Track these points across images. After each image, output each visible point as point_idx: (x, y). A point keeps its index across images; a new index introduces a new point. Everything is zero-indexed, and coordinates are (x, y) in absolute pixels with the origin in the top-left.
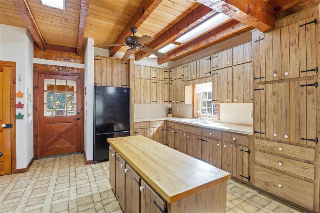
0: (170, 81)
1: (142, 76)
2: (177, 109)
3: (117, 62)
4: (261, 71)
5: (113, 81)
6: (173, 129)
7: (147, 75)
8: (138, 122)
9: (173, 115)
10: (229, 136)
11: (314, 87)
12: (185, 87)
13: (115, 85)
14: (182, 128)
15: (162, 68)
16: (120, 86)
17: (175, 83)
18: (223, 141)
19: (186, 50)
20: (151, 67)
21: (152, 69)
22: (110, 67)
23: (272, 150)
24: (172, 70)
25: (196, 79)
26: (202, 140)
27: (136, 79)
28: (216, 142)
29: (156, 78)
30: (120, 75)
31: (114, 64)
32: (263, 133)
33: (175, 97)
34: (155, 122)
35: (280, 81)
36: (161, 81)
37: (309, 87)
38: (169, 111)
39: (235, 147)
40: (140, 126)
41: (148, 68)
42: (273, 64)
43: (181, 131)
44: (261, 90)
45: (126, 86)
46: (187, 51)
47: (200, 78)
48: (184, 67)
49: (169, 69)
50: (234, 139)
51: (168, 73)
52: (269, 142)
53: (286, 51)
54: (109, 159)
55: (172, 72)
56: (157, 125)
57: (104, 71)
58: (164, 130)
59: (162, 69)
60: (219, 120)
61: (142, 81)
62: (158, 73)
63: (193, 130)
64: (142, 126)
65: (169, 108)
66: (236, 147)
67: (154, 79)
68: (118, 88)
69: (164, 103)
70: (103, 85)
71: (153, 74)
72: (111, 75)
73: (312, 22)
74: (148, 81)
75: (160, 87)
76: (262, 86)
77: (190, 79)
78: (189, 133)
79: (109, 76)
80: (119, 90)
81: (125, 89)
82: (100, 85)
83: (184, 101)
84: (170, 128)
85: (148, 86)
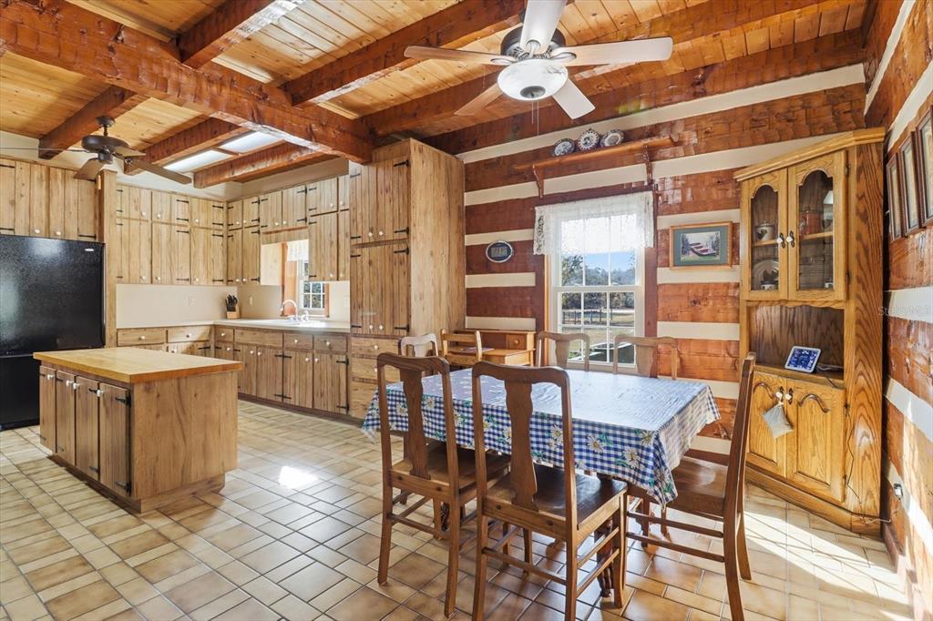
0: (229, 232)
1: (144, 214)
2: (251, 299)
3: (64, 176)
4: (358, 226)
5: (52, 222)
6: (230, 342)
7: (161, 213)
8: (130, 329)
9: (240, 313)
10: (322, 340)
11: (405, 254)
12: (263, 247)
13: (59, 233)
14: (248, 338)
15: (208, 197)
16: (74, 237)
17: (240, 235)
18: (315, 351)
19: (253, 166)
20: (173, 193)
21: (175, 197)
22: (41, 186)
23: (369, 351)
24: (234, 204)
25: (283, 231)
26: (283, 356)
27: (127, 221)
28: (304, 355)
29: (187, 220)
30: (73, 209)
31: (56, 179)
32: (359, 327)
33: (240, 269)
34: (181, 329)
35: (377, 243)
36: (202, 230)
37: (401, 254)
38: (230, 304)
39: (330, 358)
40: (137, 337)
41: (164, 195)
42: (369, 217)
43: (247, 344)
44: (358, 258)
45: (95, 237)
46: (256, 169)
47: (289, 230)
48: (259, 202)
49: (228, 202)
50: (328, 343)
51: (223, 212)
52: (365, 339)
53: (381, 197)
54: (39, 420)
55: (234, 209)
56: (188, 336)
57: (22, 196)
58: (209, 348)
59: (207, 199)
60: (328, 316)
61: (145, 227)
62: (195, 210)
63: (268, 340)
64: (143, 338)
65: (230, 298)
67: (181, 222)
68: (68, 241)
69: (211, 283)
70: (20, 232)
71: (180, 210)
72: (44, 206)
73: (403, 163)
74: (164, 228)
75: (202, 245)
76: (358, 251)
77: (269, 229)
78: (260, 346)
79: (40, 211)
80: (73, 247)
81: (89, 245)
82: (11, 233)
83: (258, 280)
84: (224, 342)
85: (164, 240)
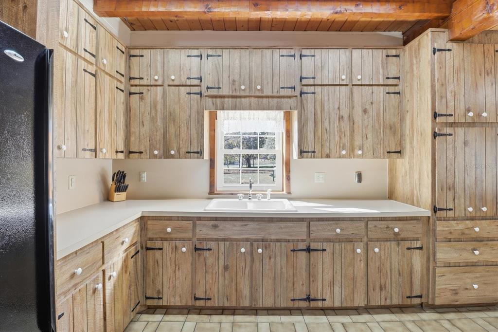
0: (132, 87)
4: (448, 103)
10: (382, 226)
20: (81, 6)
21: (83, 13)
24: (145, 52)
25: (245, 97)
26: (309, 250)
28: (349, 246)
29: (94, 56)
32: (450, 210)
34: (117, 234)
36: (108, 77)
39: (396, 247)
42: (464, 96)
44: (448, 137)
48: (201, 57)
50: (397, 230)
52: (458, 222)
53: (480, 81)
55: (145, 59)
56: (123, 243)
58: (139, 251)
59: (112, 35)
60: (291, 194)
62: (101, 43)
63: (274, 232)
66: (398, 245)
67: (87, 56)
69: (115, 156)
71: (87, 39)
74: (69, 58)
76: (448, 130)
77: (224, 92)
78: (259, 240)
85: (69, 78)
